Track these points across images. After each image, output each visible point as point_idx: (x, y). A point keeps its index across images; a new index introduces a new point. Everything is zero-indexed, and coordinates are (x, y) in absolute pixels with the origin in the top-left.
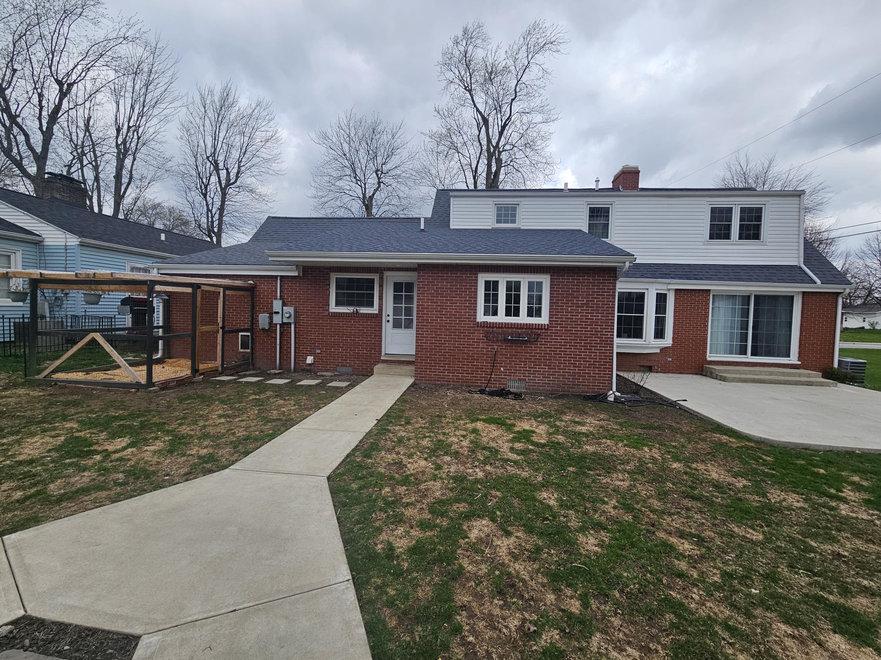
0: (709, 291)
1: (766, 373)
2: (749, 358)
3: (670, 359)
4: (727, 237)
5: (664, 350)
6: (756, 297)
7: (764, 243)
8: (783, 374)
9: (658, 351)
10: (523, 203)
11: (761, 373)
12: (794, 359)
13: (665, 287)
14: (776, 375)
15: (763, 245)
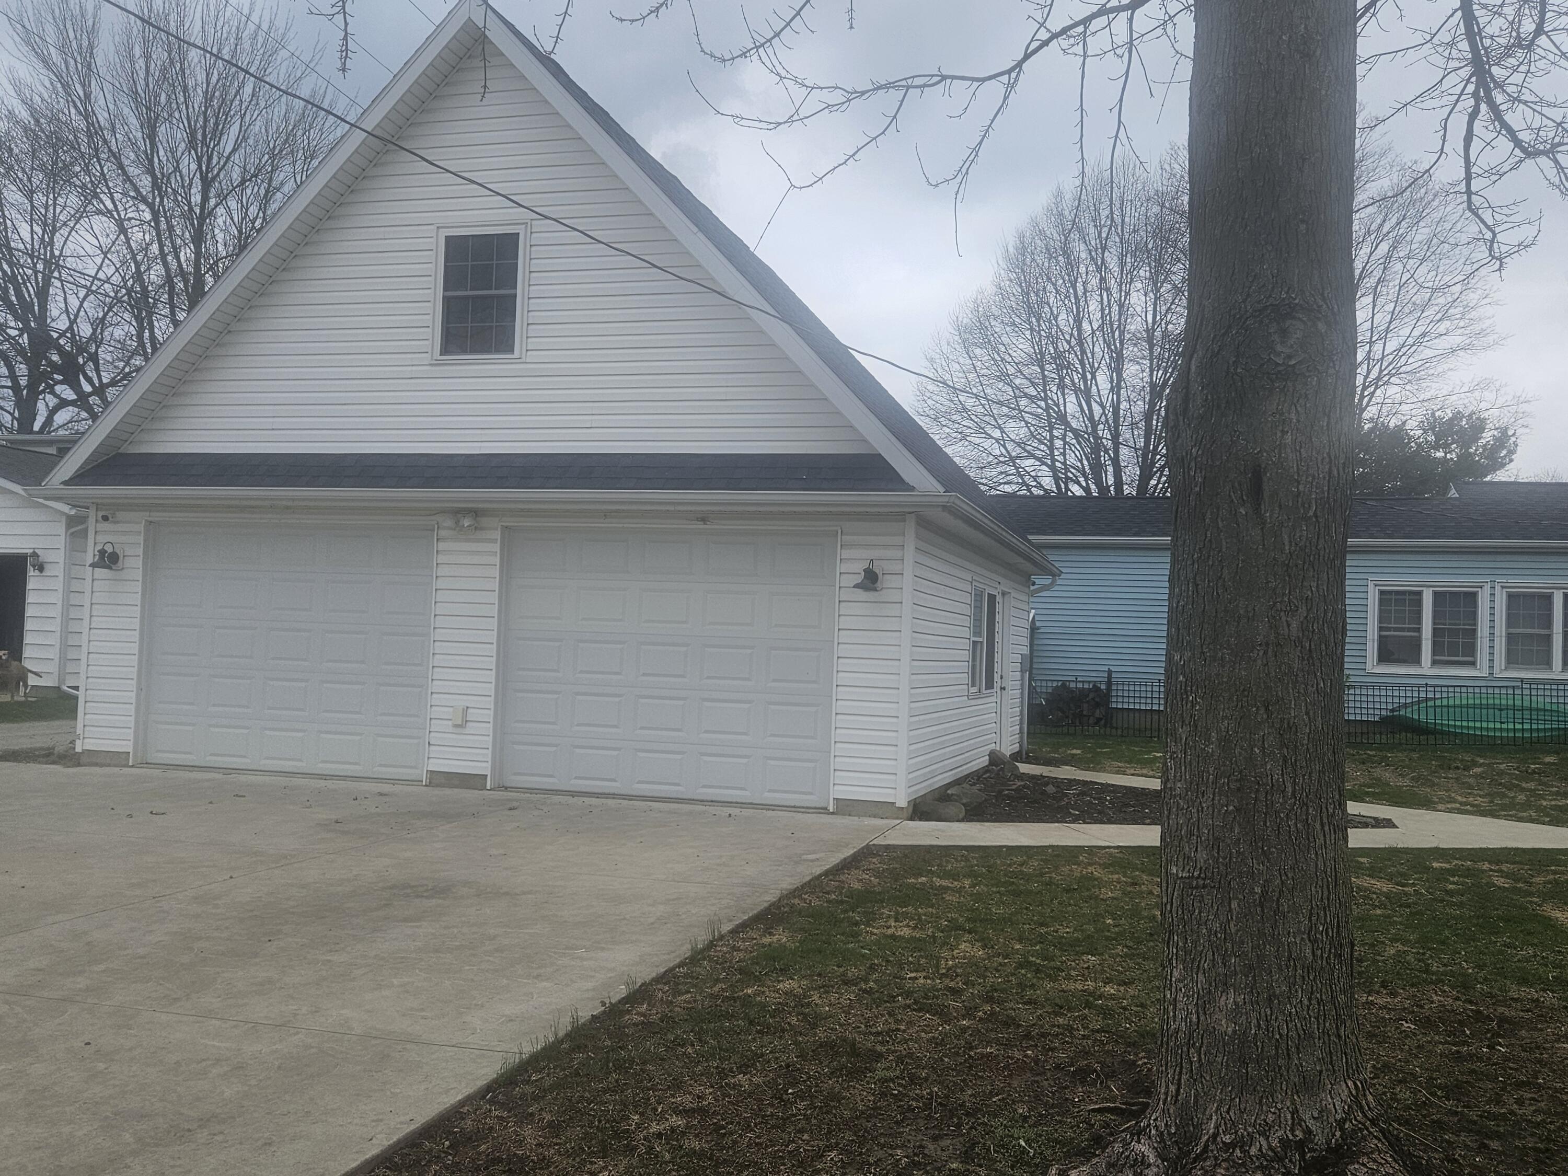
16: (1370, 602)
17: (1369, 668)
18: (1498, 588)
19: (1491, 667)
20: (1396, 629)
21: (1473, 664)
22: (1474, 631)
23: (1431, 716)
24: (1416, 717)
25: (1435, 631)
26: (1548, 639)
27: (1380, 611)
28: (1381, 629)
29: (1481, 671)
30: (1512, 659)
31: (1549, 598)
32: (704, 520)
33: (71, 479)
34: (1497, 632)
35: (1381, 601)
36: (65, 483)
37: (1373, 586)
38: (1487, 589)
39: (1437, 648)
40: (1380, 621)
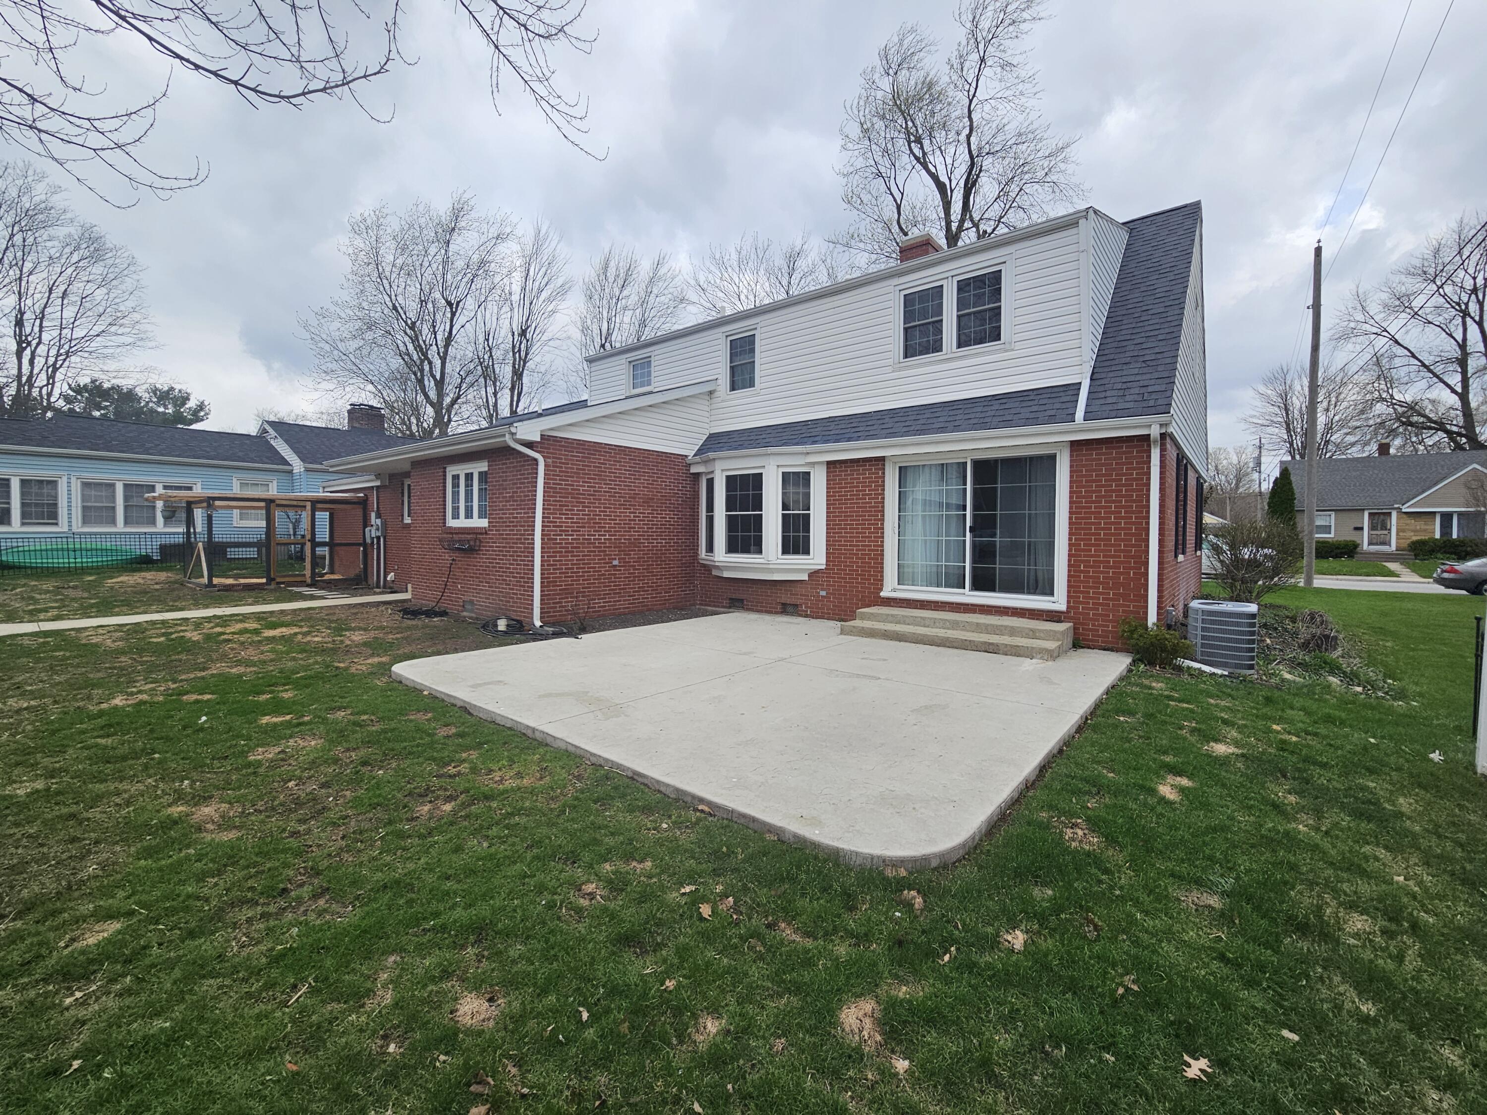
0: (882, 459)
1: (944, 625)
2: (968, 596)
3: (823, 593)
4: (937, 347)
5: (814, 574)
6: (978, 465)
7: (1007, 346)
8: (978, 628)
9: (805, 577)
10: (656, 353)
11: (934, 623)
12: (1058, 601)
13: (801, 460)
14: (964, 629)
15: (1006, 351)
18: (73, 480)
19: (70, 526)
21: (57, 524)
22: (56, 505)
23: (16, 557)
25: (23, 505)
26: (113, 509)
29: (63, 527)
30: (86, 521)
31: (112, 486)
34: (73, 504)
38: (65, 479)
39: (24, 515)
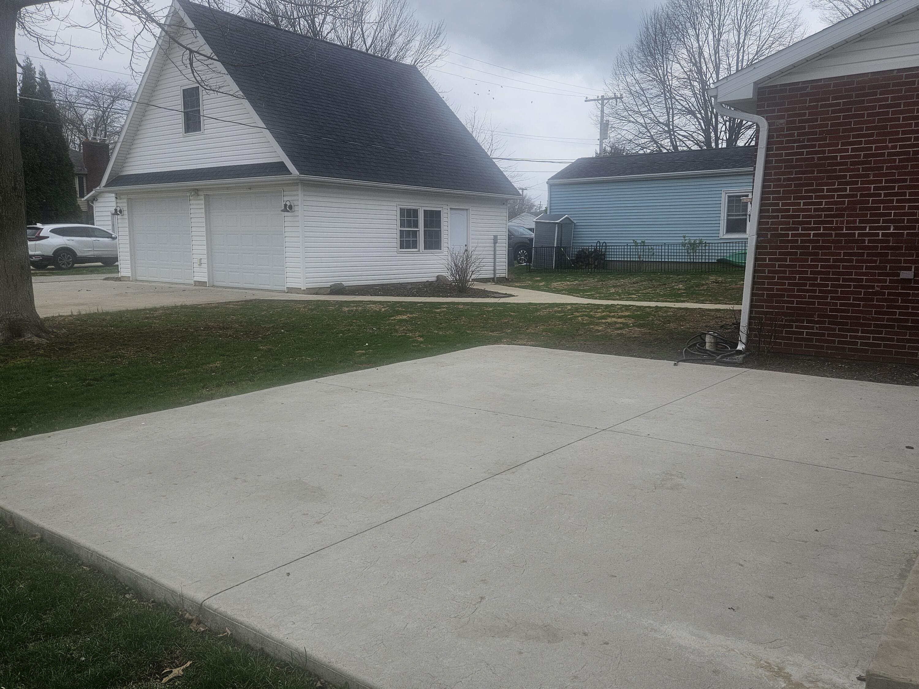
16: (722, 202)
17: (721, 236)
20: (736, 215)
24: (731, 259)
27: (728, 206)
28: (728, 215)
32: (250, 189)
33: (105, 185)
35: (729, 200)
36: (103, 187)
37: (724, 194)
40: (728, 211)
